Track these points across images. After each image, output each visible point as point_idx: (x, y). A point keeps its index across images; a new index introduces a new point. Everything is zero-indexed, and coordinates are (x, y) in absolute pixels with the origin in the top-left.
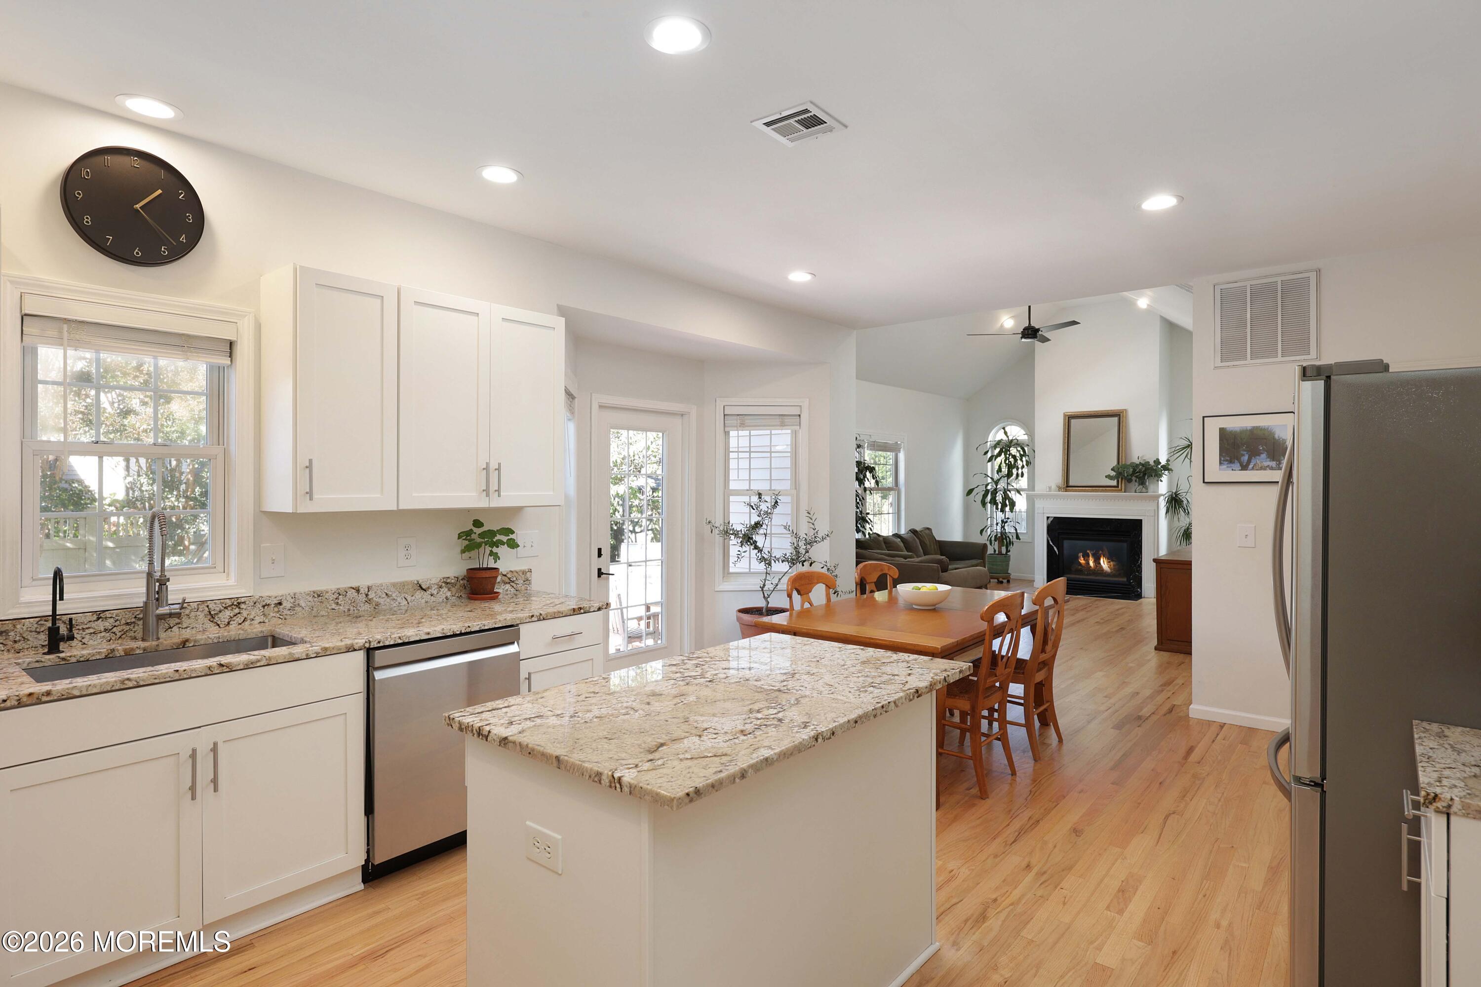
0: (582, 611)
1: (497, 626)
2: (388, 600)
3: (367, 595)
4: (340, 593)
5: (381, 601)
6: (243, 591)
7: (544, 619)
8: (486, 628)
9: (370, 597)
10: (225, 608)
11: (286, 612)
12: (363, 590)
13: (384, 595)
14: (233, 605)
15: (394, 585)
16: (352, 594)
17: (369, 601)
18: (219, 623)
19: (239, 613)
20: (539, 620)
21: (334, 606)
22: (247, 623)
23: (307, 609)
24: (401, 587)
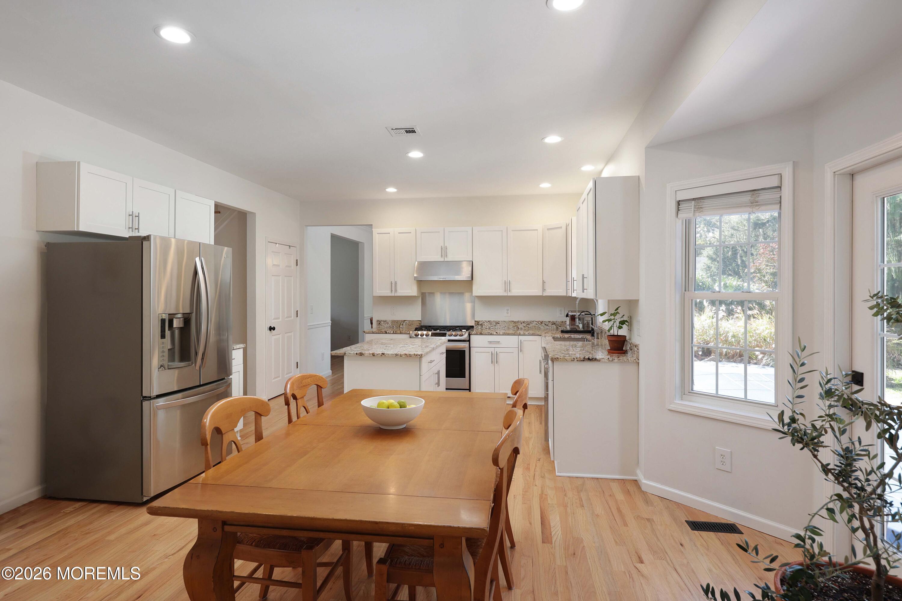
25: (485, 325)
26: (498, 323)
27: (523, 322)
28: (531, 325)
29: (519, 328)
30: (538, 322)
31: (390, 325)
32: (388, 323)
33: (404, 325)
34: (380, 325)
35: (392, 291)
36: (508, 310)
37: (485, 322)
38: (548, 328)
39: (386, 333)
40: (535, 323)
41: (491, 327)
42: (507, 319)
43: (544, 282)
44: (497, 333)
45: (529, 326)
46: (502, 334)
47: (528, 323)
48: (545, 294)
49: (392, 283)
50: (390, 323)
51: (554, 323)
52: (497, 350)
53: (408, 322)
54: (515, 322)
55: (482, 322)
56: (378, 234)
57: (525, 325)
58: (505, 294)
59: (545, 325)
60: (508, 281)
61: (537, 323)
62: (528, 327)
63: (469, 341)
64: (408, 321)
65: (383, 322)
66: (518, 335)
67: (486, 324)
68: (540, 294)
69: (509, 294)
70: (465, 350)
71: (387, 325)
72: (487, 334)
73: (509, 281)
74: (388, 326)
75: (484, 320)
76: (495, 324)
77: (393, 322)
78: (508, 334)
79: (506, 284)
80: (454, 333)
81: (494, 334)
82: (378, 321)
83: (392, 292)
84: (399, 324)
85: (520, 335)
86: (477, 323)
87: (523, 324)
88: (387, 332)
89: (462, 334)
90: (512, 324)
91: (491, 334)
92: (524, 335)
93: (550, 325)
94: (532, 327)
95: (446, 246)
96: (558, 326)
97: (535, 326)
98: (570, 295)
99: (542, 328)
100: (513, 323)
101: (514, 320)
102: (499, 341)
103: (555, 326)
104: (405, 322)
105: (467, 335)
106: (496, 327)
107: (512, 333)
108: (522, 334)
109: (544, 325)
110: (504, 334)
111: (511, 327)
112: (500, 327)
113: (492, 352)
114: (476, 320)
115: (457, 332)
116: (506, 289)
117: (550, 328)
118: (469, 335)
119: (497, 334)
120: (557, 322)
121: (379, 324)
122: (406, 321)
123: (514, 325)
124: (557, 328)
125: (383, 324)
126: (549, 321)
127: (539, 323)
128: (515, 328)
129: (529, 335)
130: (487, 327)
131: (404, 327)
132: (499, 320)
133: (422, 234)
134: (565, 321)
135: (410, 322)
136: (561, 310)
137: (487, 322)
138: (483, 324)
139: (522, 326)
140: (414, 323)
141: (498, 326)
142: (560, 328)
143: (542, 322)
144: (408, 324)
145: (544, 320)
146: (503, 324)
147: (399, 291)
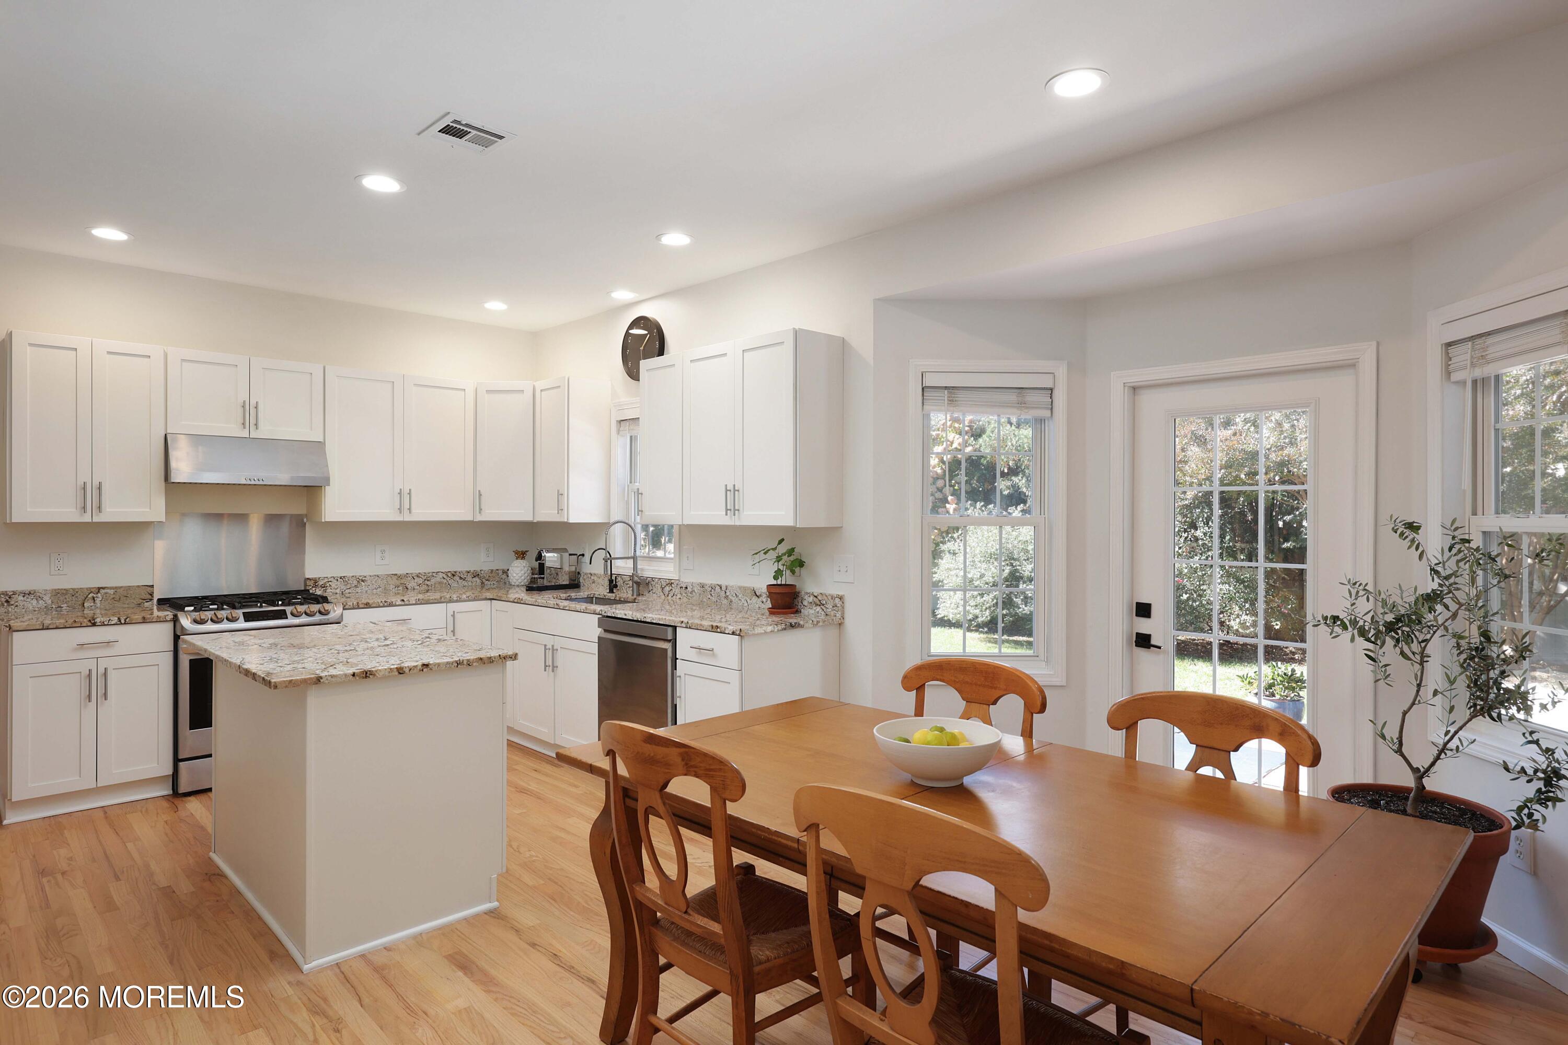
0: (719, 630)
1: (660, 623)
2: (737, 599)
3: (726, 592)
4: (713, 588)
5: (733, 599)
6: (675, 575)
7: (690, 628)
8: (654, 622)
9: (728, 594)
11: (689, 594)
12: (724, 588)
13: (734, 595)
14: (669, 584)
15: (740, 588)
16: (718, 588)
17: (726, 597)
19: (672, 590)
20: (686, 627)
21: (710, 596)
22: (675, 596)
23: (698, 594)
24: (744, 589)
25: (333, 585)
26: (363, 581)
27: (418, 576)
28: (433, 581)
29: (409, 587)
30: (446, 573)
31: (49, 602)
32: (39, 598)
33: (98, 601)
34: (10, 605)
35: (82, 507)
36: (383, 552)
37: (332, 579)
38: (466, 584)
39: (94, 624)
40: (441, 575)
41: (348, 591)
42: (381, 571)
43: (478, 495)
44: (403, 600)
45: (428, 583)
46: (414, 602)
47: (427, 577)
48: (479, 518)
49: (86, 488)
50: (47, 598)
51: (476, 575)
53: (112, 592)
54: (399, 577)
55: (326, 580)
57: (420, 581)
59: (461, 578)
60: (406, 491)
61: (445, 577)
62: (427, 585)
64: (111, 588)
65: (21, 598)
66: (447, 602)
68: (469, 518)
69: (407, 518)
71: (34, 605)
72: (381, 605)
73: (409, 490)
74: (41, 605)
75: (330, 575)
76: (355, 582)
77: (59, 594)
78: (428, 602)
79: (403, 497)
81: (397, 604)
83: (80, 511)
84: (81, 598)
85: (451, 601)
86: (313, 582)
87: (417, 580)
89: (324, 611)
90: (395, 581)
91: (391, 605)
92: (459, 600)
93: (469, 578)
94: (435, 584)
95: (256, 402)
96: (484, 580)
97: (440, 583)
98: (566, 520)
99: (455, 585)
100: (394, 578)
101: (399, 573)
102: (407, 618)
103: (478, 581)
104: (102, 591)
105: (339, 610)
106: (358, 590)
107: (435, 599)
108: (455, 599)
109: (457, 578)
110: (419, 602)
111: (392, 587)
112: (367, 589)
114: (308, 578)
116: (402, 507)
117: (470, 584)
118: (343, 610)
119: (402, 603)
120: (482, 572)
121: (7, 602)
122: (103, 588)
123: (398, 583)
124: (482, 583)
125: (21, 603)
126: (468, 570)
127: (449, 575)
128: (401, 588)
129: (470, 599)
130: (338, 591)
131: (99, 605)
132: (365, 574)
133: (183, 363)
134: (497, 570)
135: (118, 590)
136: (488, 550)
137: (337, 580)
138: (328, 585)
139: (415, 584)
140: (131, 592)
141: (363, 587)
142: (486, 582)
143: (454, 573)
144: (112, 597)
145: (459, 570)
146: (373, 582)
147: (108, 510)
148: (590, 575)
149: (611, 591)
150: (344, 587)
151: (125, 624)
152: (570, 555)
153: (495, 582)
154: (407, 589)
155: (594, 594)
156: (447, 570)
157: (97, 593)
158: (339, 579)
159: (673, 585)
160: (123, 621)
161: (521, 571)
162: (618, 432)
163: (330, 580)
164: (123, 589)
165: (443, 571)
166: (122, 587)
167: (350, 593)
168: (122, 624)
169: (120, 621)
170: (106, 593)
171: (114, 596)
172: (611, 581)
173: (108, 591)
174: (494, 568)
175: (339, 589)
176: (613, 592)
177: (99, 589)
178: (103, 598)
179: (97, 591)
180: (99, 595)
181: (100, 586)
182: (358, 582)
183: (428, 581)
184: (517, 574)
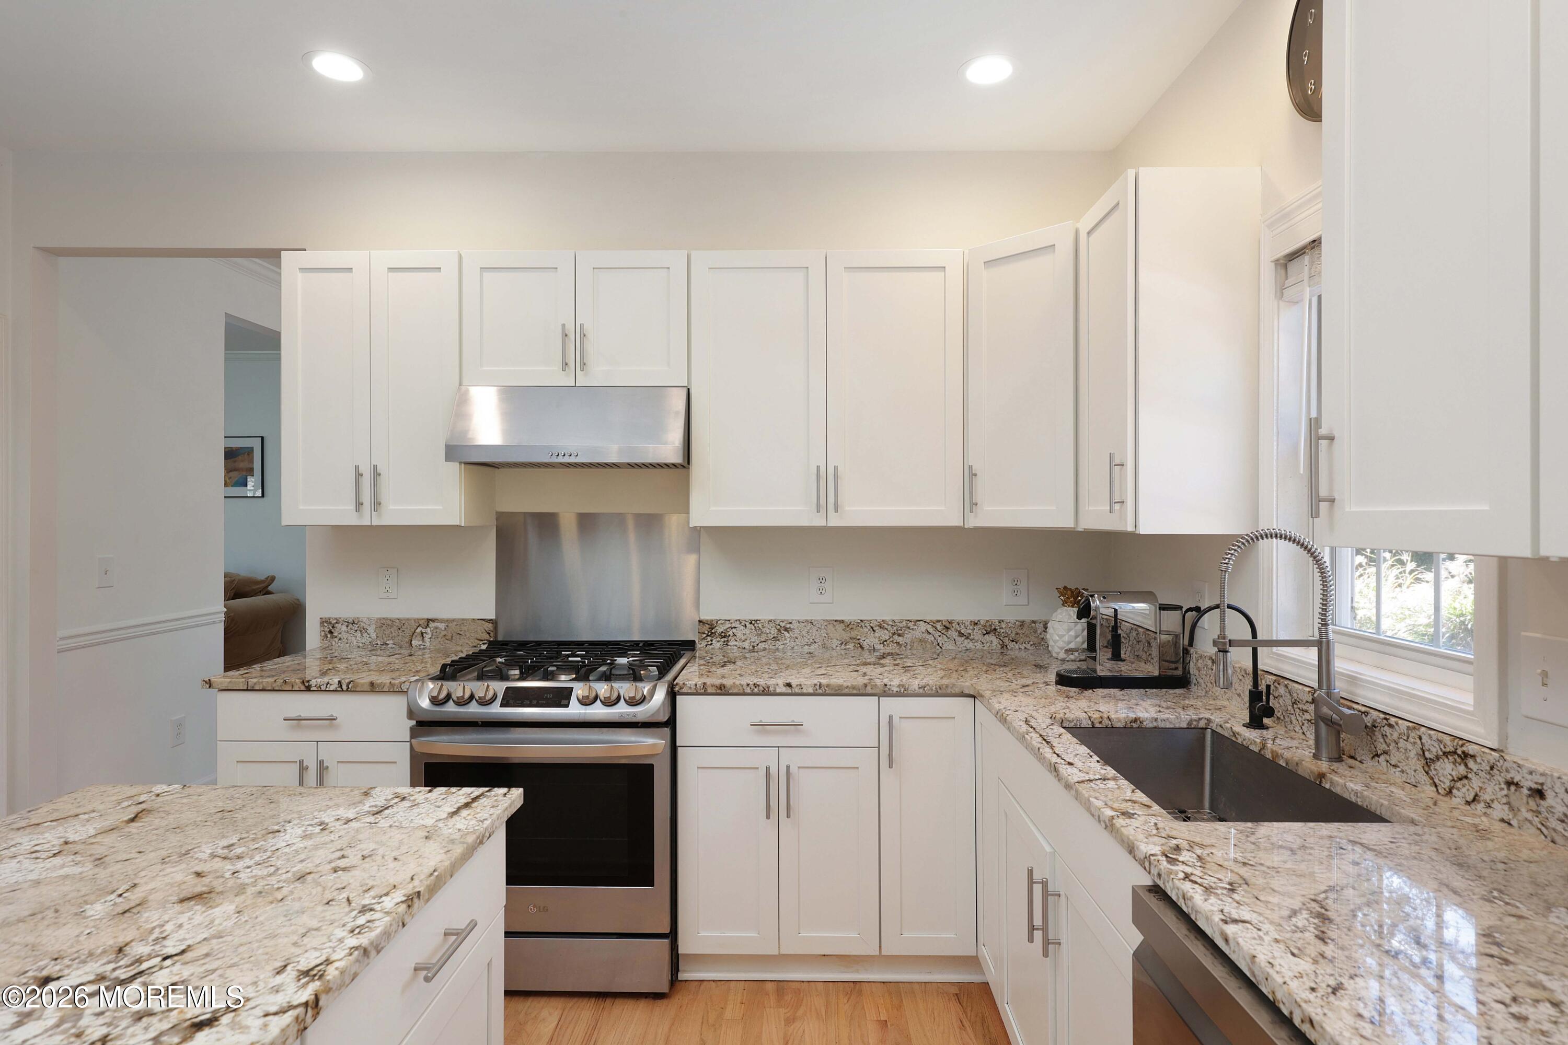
6: (1481, 730)
10: (1444, 753)
14: (1455, 753)
18: (1436, 781)
19: (1466, 777)
25: (739, 635)
26: (786, 630)
27: (880, 627)
28: (908, 636)
29: (865, 645)
30: (933, 623)
31: (374, 636)
32: (363, 630)
33: (427, 637)
34: (333, 637)
35: (359, 505)
36: (822, 580)
37: (737, 624)
38: (970, 645)
39: (308, 689)
40: (923, 626)
41: (762, 646)
42: (818, 614)
43: (971, 475)
44: (789, 685)
45: (900, 639)
46: (811, 690)
47: (898, 630)
48: (975, 521)
49: (359, 475)
50: (371, 630)
51: (990, 630)
52: (787, 757)
53: (442, 626)
54: (848, 626)
55: (728, 625)
56: (302, 270)
57: (885, 635)
58: (818, 521)
59: (961, 634)
60: (831, 471)
61: (931, 630)
62: (898, 643)
63: (671, 723)
64: (441, 621)
65: (344, 628)
66: (879, 696)
67: (740, 632)
68: (954, 520)
69: (835, 521)
70: (652, 765)
71: (358, 639)
72: (748, 690)
73: (836, 468)
74: (366, 639)
75: (734, 617)
76: (774, 632)
77: (385, 624)
78: (838, 692)
79: (823, 483)
80: (602, 689)
81: (778, 691)
82: (324, 622)
83: (358, 510)
84: (408, 633)
85: (885, 692)
86: (709, 628)
87: (880, 632)
88: (313, 682)
89: (638, 697)
90: (839, 633)
91: (766, 692)
92: (904, 693)
93: (977, 634)
94: (912, 642)
95: (582, 325)
96: (1006, 641)
97: (921, 641)
98: (1130, 528)
99: (949, 646)
100: (840, 627)
101: (847, 618)
102: (797, 720)
103: (995, 641)
104: (432, 625)
105: (660, 695)
106: (780, 645)
107: (854, 688)
108: (895, 689)
109: (954, 634)
110: (820, 692)
111: (835, 643)
112: (793, 644)
113: (768, 769)
114: (702, 618)
115: (616, 685)
116: (823, 502)
117: (979, 646)
118: (672, 695)
119: (789, 691)
120: (1003, 626)
121: (331, 632)
122: (433, 620)
123: (846, 636)
124: (1004, 646)
125: (344, 635)
126: (976, 619)
127: (939, 627)
128: (850, 646)
129: (925, 692)
130: (746, 645)
131: (428, 644)
132: (789, 618)
133: (485, 274)
134: (1034, 622)
135: (450, 625)
136: (1015, 582)
137: (745, 626)
138: (731, 633)
139: (877, 640)
140: (465, 628)
141: (787, 641)
142: (1012, 645)
143: (948, 625)
144: (443, 633)
145: (957, 618)
146: (804, 633)
147: (391, 507)
148: (1210, 663)
149: (1256, 722)
150: (755, 639)
151: (347, 690)
152: (1163, 607)
153: (1028, 646)
154: (862, 647)
155: (1209, 720)
156: (935, 618)
157: (426, 628)
158: (747, 624)
159: (1471, 764)
160: (344, 687)
161: (1069, 630)
162: (1281, 291)
163: (733, 625)
164: (455, 623)
165: (928, 619)
166: (453, 620)
167: (765, 649)
168: (343, 691)
169: (341, 686)
170: (436, 628)
171: (445, 633)
172: (1255, 696)
173: (436, 624)
174: (1028, 618)
175: (748, 641)
176: (1261, 726)
177: (429, 620)
178: (432, 635)
179: (426, 623)
180: (428, 629)
181: (430, 617)
182: (779, 630)
183: (899, 635)
184: (1061, 636)
